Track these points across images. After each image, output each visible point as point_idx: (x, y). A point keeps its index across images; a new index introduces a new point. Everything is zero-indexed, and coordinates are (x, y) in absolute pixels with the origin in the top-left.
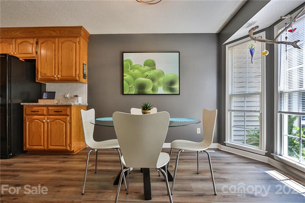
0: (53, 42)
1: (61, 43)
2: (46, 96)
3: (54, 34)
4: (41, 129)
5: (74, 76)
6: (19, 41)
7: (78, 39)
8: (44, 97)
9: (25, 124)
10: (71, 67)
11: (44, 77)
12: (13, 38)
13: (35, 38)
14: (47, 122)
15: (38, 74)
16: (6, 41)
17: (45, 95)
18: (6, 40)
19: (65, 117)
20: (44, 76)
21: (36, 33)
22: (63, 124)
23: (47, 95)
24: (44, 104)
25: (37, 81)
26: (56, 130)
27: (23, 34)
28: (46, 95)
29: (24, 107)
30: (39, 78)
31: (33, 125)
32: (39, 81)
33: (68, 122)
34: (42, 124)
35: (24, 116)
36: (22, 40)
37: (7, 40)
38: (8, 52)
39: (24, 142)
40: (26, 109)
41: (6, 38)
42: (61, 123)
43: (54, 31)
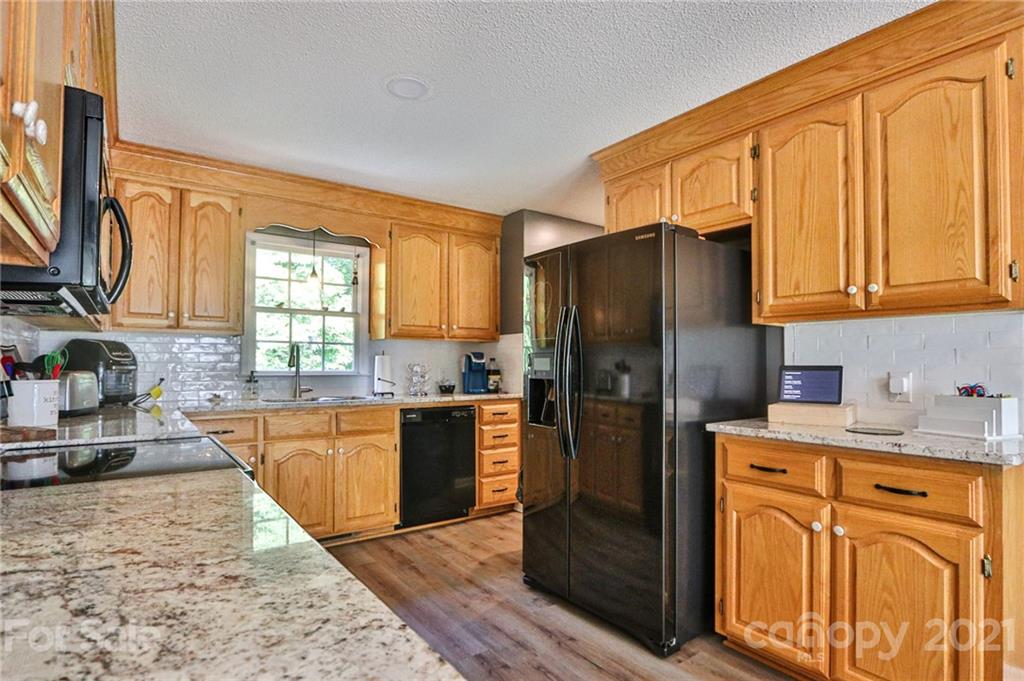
0: (835, 125)
1: (881, 112)
2: (796, 387)
3: (839, 81)
4: (799, 561)
5: (979, 275)
6: (684, 167)
7: (1001, 53)
8: (789, 392)
9: (724, 520)
10: (952, 225)
11: (790, 301)
12: (663, 164)
13: (747, 135)
14: (833, 537)
15: (760, 290)
16: (642, 183)
17: (790, 385)
18: (642, 179)
19: (950, 530)
20: (790, 296)
21: (750, 110)
22: (936, 572)
23: (799, 382)
24: (819, 442)
25: (756, 320)
26: (885, 595)
27: (700, 134)
28: (795, 382)
29: (718, 441)
30: (766, 308)
31: (759, 528)
32: (765, 318)
33: (975, 567)
34: (805, 538)
35: (719, 479)
36: (695, 159)
37: (644, 177)
38: (648, 220)
39: (717, 596)
40: (725, 450)
41: (643, 170)
42: (924, 560)
43: (840, 68)
